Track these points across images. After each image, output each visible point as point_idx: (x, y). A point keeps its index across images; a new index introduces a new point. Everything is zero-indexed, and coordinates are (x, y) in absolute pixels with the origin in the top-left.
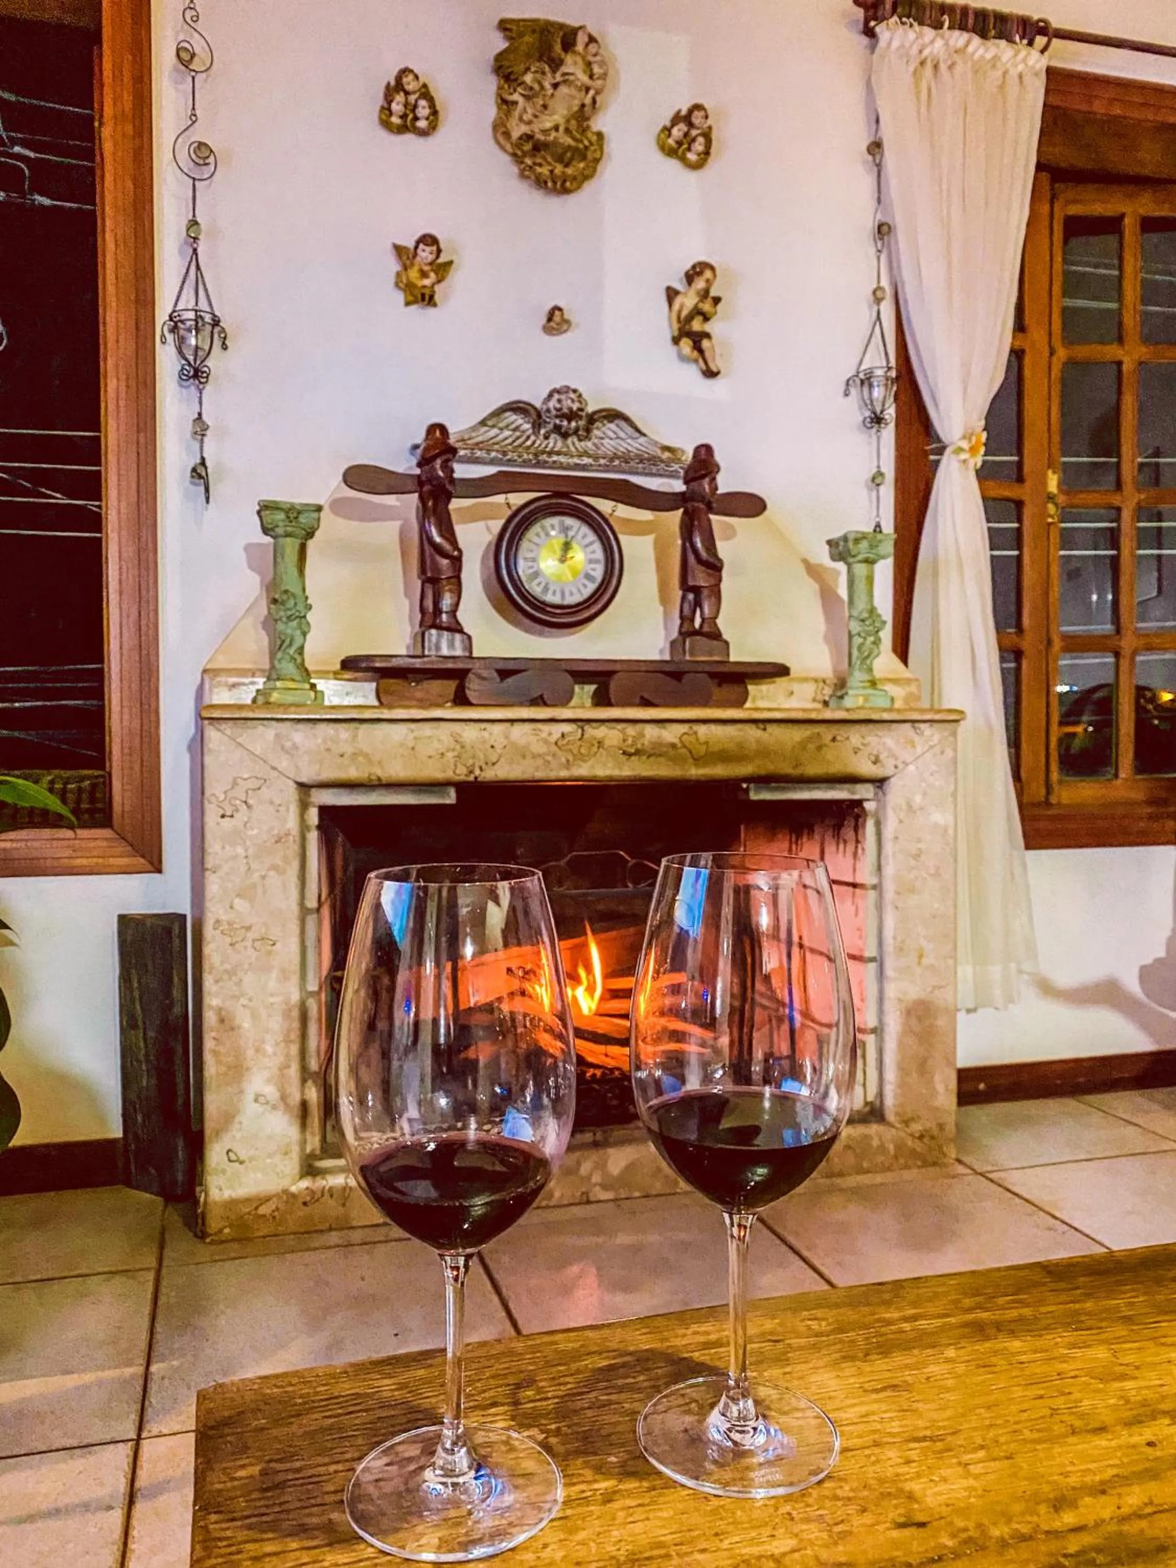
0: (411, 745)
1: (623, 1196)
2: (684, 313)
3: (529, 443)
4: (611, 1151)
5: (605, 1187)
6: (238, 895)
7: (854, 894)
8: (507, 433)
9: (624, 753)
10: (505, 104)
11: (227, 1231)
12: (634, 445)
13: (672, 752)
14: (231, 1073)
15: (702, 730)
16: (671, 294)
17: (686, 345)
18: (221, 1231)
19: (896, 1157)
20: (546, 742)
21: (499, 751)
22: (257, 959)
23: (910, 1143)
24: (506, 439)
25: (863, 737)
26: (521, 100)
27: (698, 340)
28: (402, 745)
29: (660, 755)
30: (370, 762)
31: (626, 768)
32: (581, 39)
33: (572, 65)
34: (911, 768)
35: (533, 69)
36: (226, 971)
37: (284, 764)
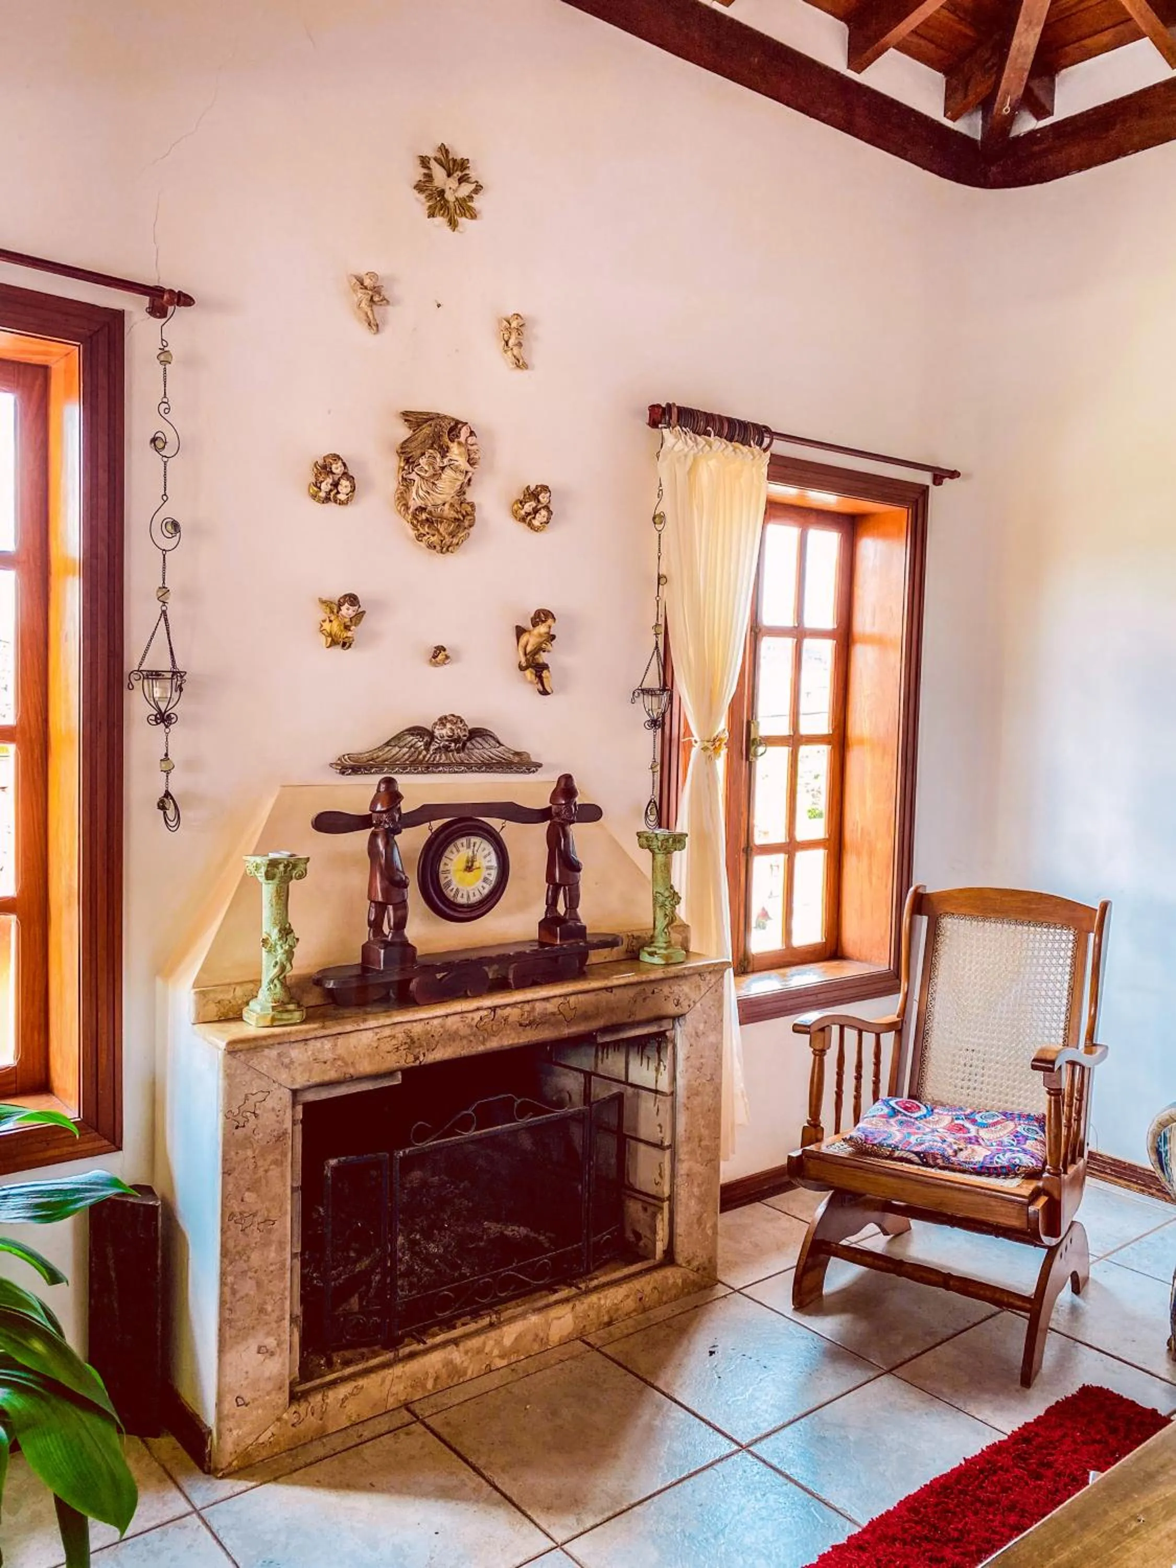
0: (375, 1045)
1: (513, 1361)
2: (529, 649)
3: (421, 757)
4: (505, 1329)
5: (502, 1357)
6: (248, 1189)
7: (656, 1098)
8: (405, 750)
9: (521, 1025)
10: (407, 483)
11: (235, 1463)
12: (496, 752)
13: (553, 1019)
14: (241, 1333)
15: (572, 999)
16: (520, 631)
17: (529, 674)
18: (230, 1464)
19: (683, 1289)
20: (470, 1026)
21: (437, 1039)
22: (261, 1238)
23: (691, 1276)
24: (404, 755)
25: (670, 987)
26: (417, 478)
27: (539, 669)
28: (369, 1046)
29: (545, 1023)
30: (346, 1064)
31: (523, 1037)
32: (464, 432)
33: (456, 452)
34: (698, 1005)
35: (427, 455)
36: (238, 1253)
37: (284, 1076)
